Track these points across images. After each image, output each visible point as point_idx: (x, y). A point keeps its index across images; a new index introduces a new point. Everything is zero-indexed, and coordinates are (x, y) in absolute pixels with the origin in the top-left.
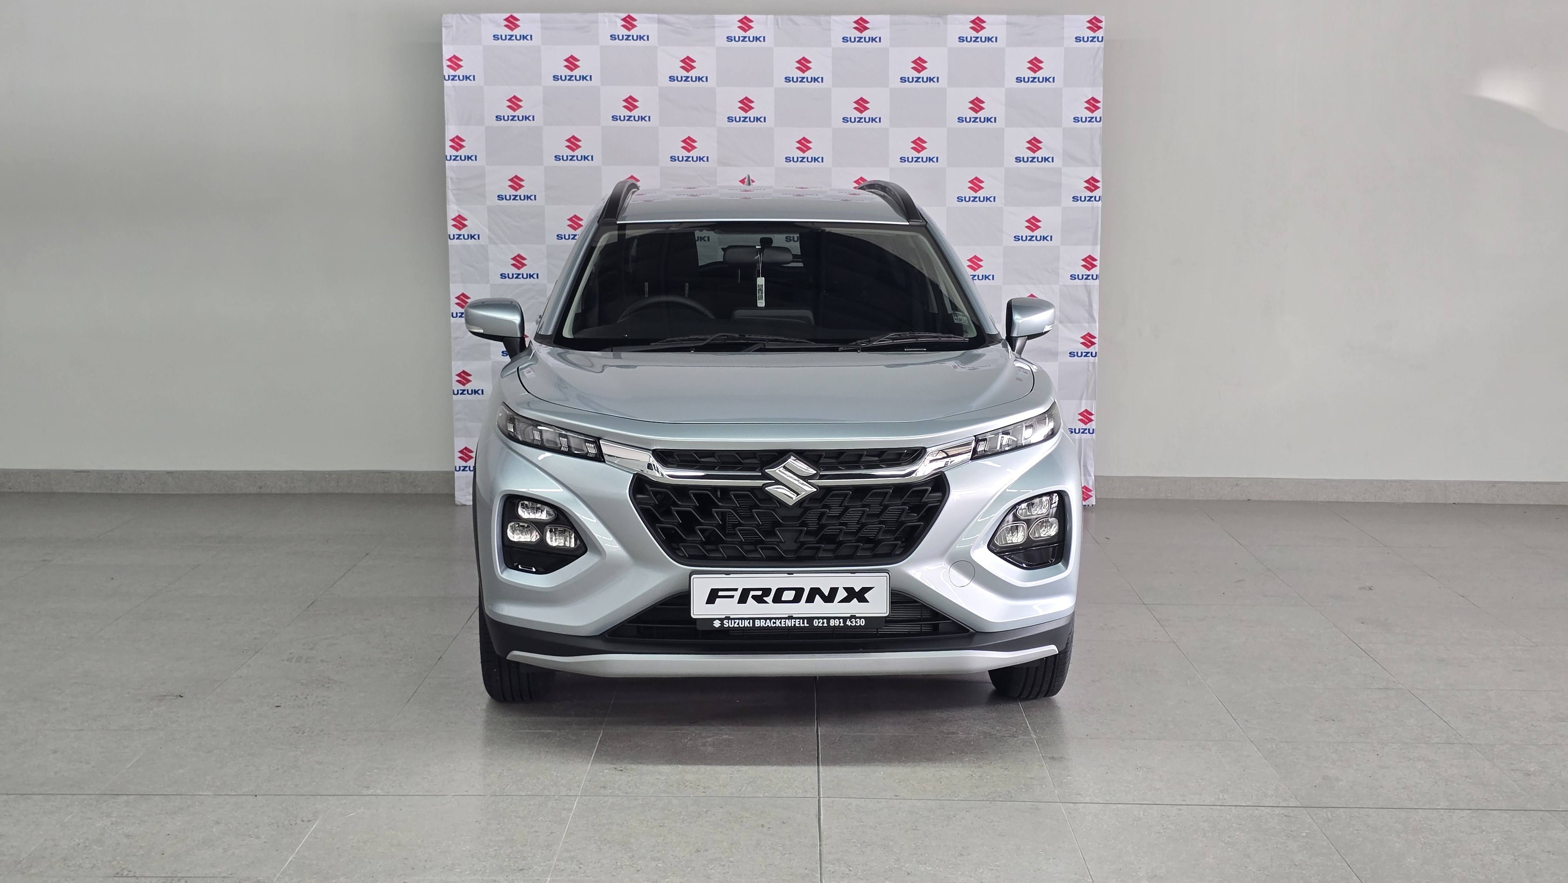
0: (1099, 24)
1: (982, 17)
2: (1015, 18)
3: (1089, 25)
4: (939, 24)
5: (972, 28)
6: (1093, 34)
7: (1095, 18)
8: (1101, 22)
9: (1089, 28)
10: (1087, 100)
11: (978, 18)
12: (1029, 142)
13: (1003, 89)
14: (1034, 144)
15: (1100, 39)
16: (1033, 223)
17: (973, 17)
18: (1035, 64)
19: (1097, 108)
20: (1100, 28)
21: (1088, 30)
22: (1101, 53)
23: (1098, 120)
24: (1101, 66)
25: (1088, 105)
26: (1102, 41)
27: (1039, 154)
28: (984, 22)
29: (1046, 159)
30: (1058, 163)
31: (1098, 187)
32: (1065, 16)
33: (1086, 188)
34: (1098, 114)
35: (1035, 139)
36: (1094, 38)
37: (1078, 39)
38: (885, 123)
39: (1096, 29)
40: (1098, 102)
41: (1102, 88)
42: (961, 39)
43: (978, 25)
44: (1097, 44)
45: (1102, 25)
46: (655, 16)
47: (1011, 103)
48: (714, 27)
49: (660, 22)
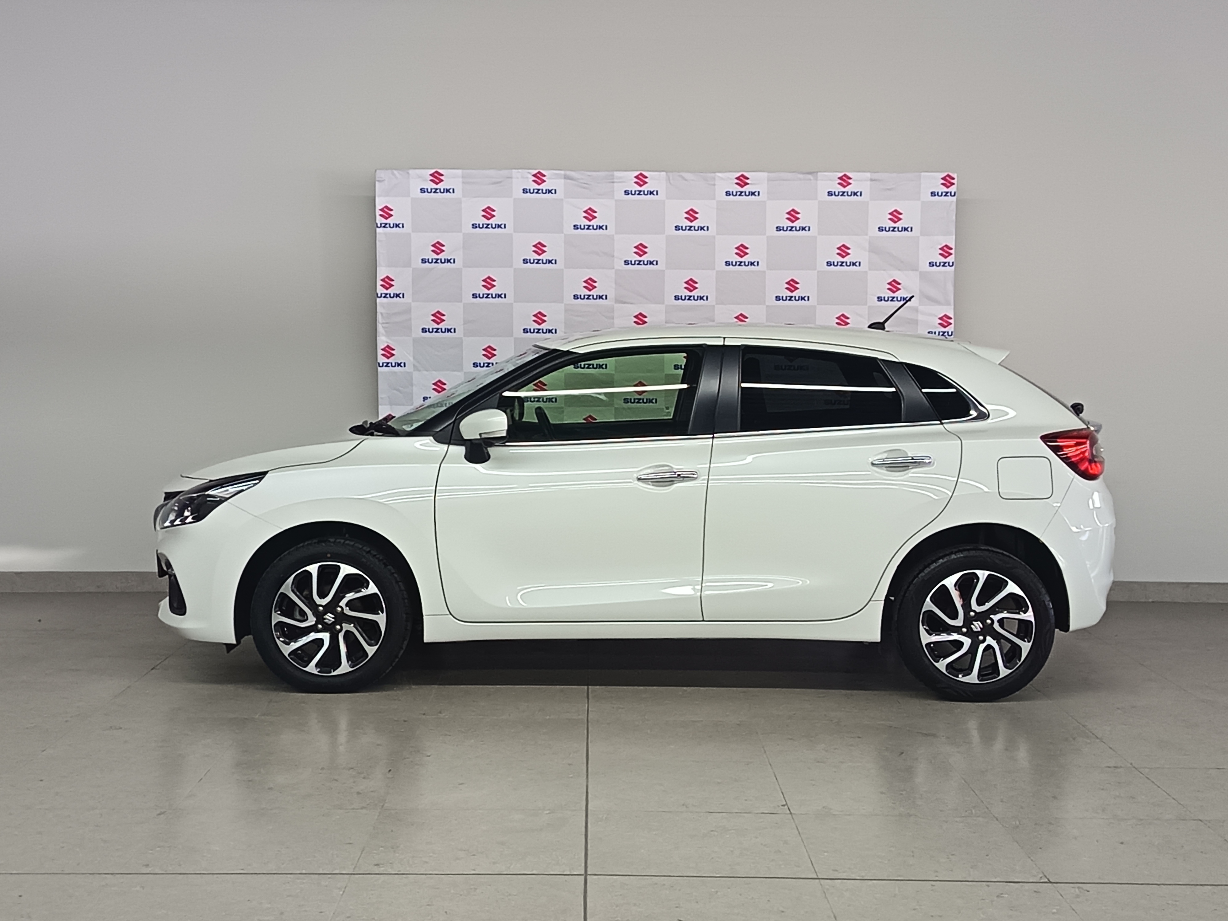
0: (952, 181)
1: (849, 174)
2: (876, 176)
3: (943, 181)
4: (810, 180)
5: (839, 184)
6: (946, 190)
7: (948, 176)
8: (953, 178)
9: (943, 184)
10: (940, 247)
11: (845, 175)
12: (890, 284)
13: (867, 237)
14: (894, 285)
15: (953, 194)
17: (841, 175)
18: (895, 216)
19: (950, 254)
21: (942, 186)
22: (953, 207)
23: (951, 264)
24: (954, 217)
25: (941, 252)
26: (954, 195)
27: (898, 294)
28: (850, 178)
31: (951, 324)
32: (923, 174)
33: (940, 324)
34: (951, 259)
35: (894, 281)
36: (947, 193)
37: (933, 194)
38: (762, 266)
39: (949, 185)
40: (951, 249)
41: (954, 237)
42: (830, 194)
43: (845, 180)
44: (950, 198)
45: (955, 181)
46: (562, 172)
47: (874, 249)
48: (613, 182)
49: (566, 177)
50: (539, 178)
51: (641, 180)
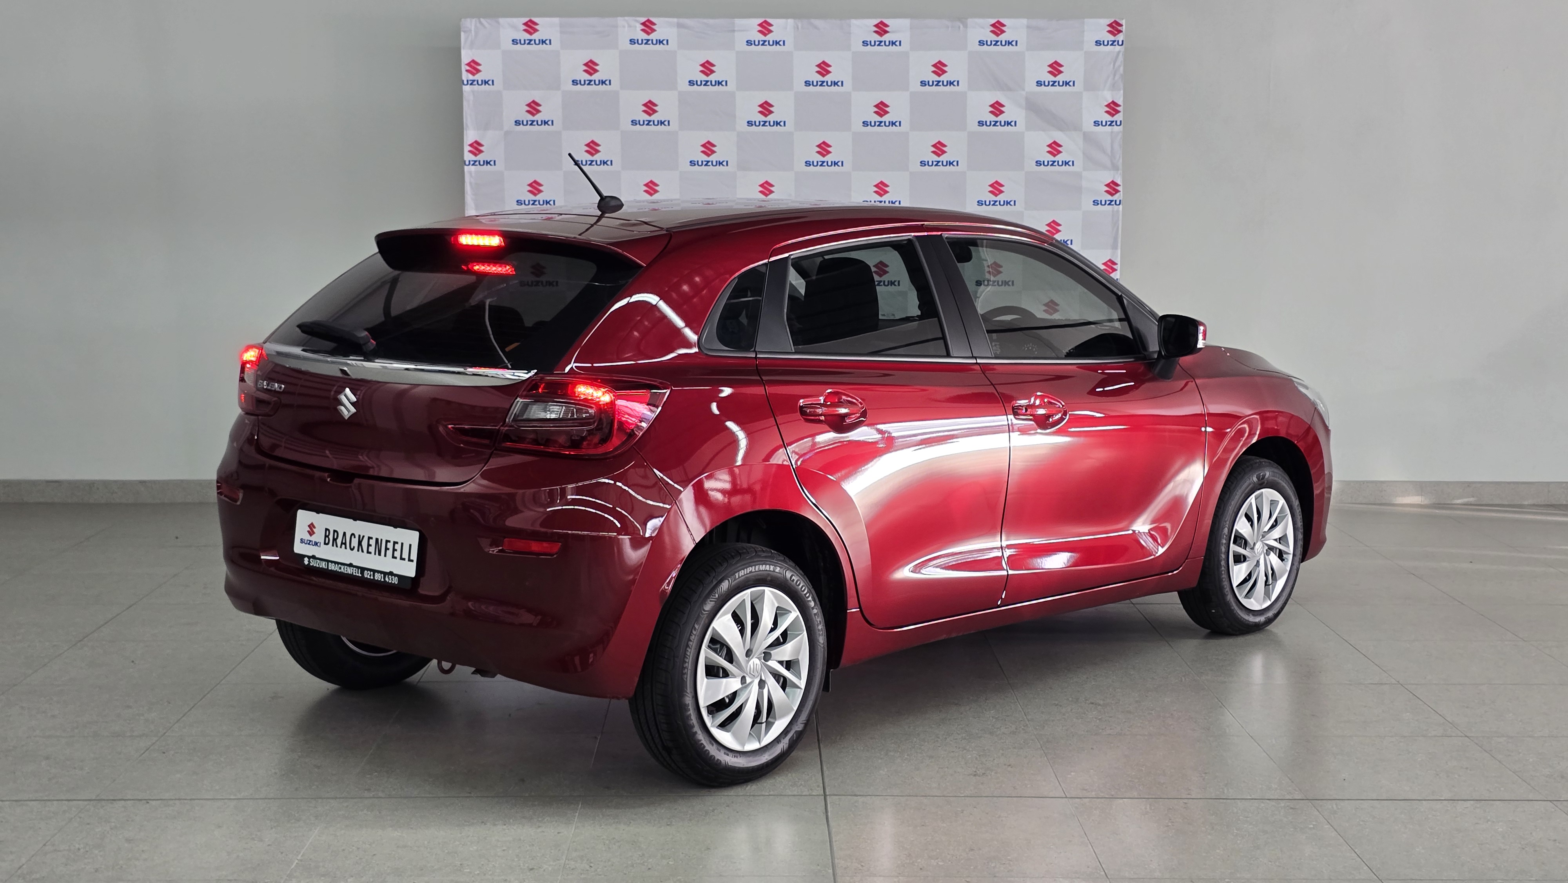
0: (1119, 28)
1: (1002, 21)
2: (1033, 22)
3: (1109, 29)
4: (959, 27)
5: (992, 32)
6: (1113, 38)
7: (1116, 22)
8: (1121, 25)
9: (1109, 32)
10: (1106, 104)
11: (998, 22)
12: (1050, 146)
13: (1024, 93)
14: (1055, 148)
15: (1120, 43)
16: (1053, 227)
17: (993, 21)
18: (1055, 68)
19: (1118, 112)
20: (1120, 31)
21: (1108, 34)
22: (1121, 57)
23: (1118, 123)
24: (1122, 69)
25: (1108, 109)
26: (1122, 44)
27: (1060, 158)
28: (1004, 25)
29: (1067, 163)
30: (1077, 168)
31: (1119, 191)
32: (1086, 20)
34: (1118, 117)
35: (1055, 143)
36: (1114, 41)
37: (1098, 43)
38: (905, 127)
39: (1116, 32)
40: (1118, 105)
41: (1122, 92)
42: (981, 43)
43: (998, 28)
44: (1117, 48)
45: (1123, 28)
46: (675, 20)
47: (1032, 106)
48: (734, 31)
49: (680, 26)
50: (648, 27)
51: (765, 28)
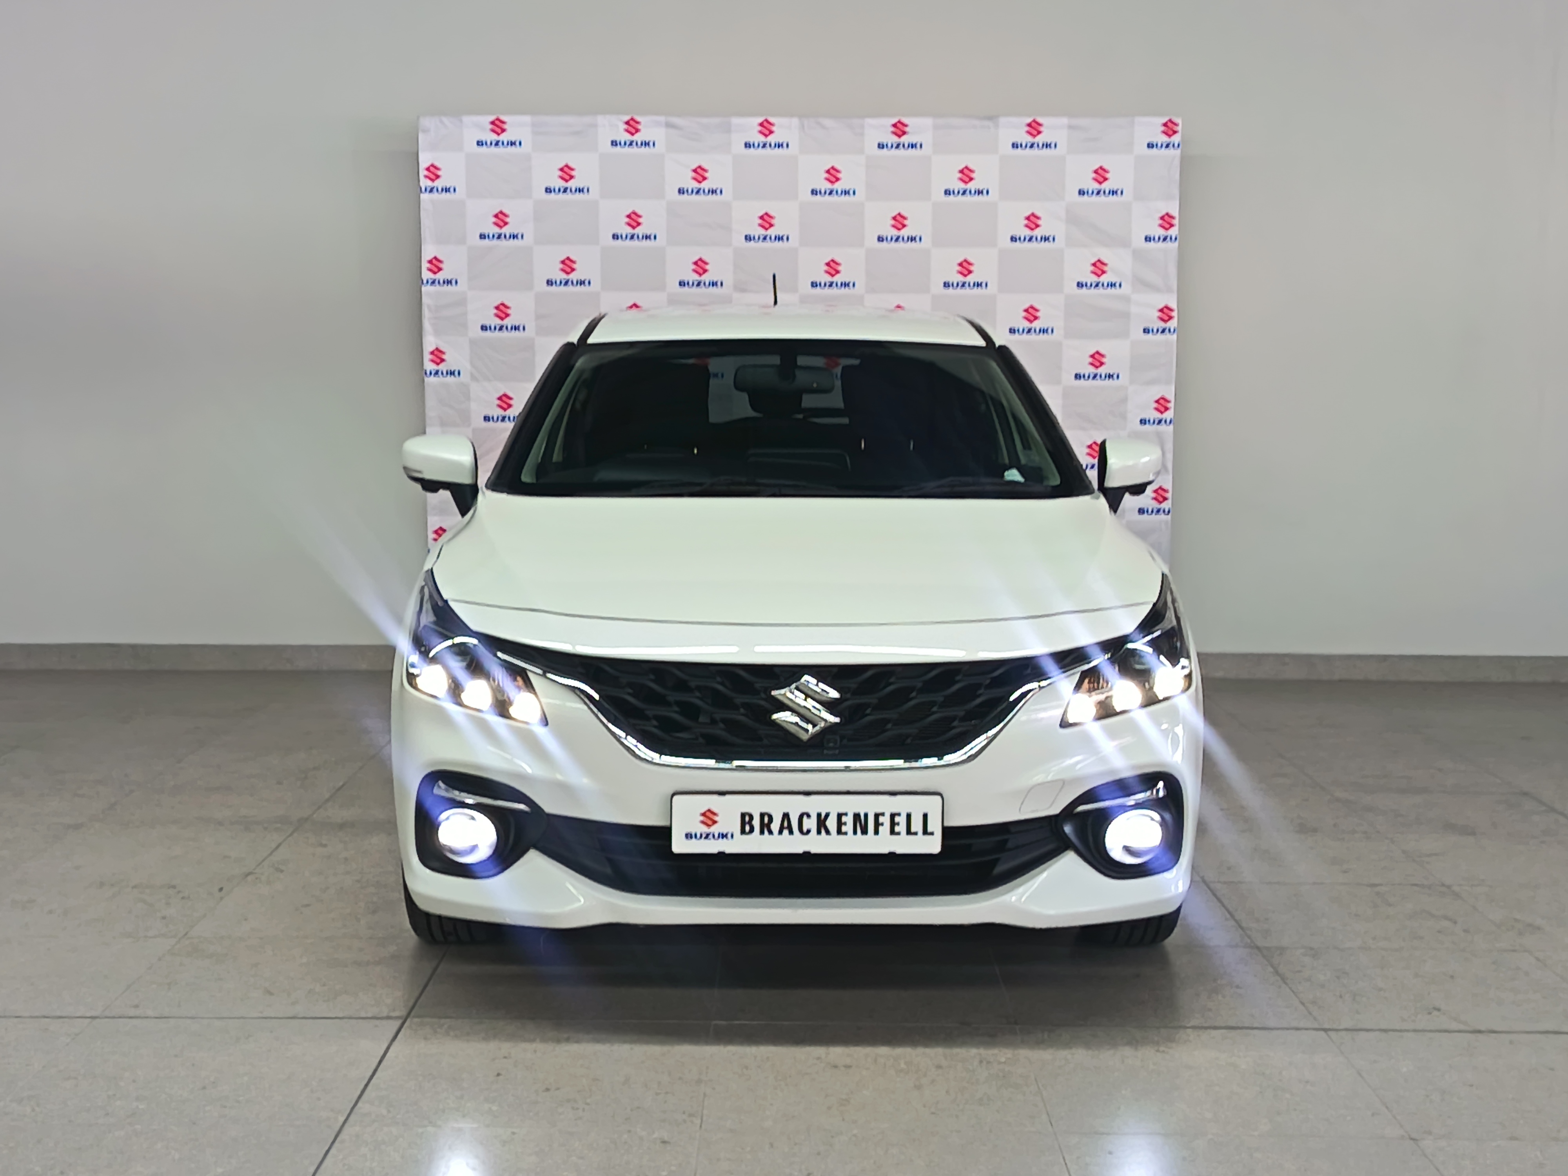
0: (1175, 128)
1: (1040, 120)
2: (1075, 122)
3: (1163, 129)
4: (989, 127)
5: (1029, 132)
6: (1168, 140)
7: (1170, 121)
8: (1176, 125)
9: (1163, 132)
10: (1159, 215)
11: (1035, 121)
12: (1093, 265)
13: (1064, 203)
14: (1099, 267)
15: (1176, 145)
16: (1097, 359)
17: (1029, 120)
18: (1101, 175)
19: (1172, 225)
20: (1175, 132)
21: (1162, 135)
22: (1177, 162)
23: (1173, 239)
24: (1177, 176)
25: (1161, 222)
26: (1178, 147)
27: (1105, 279)
28: (1040, 125)
29: (1113, 285)
30: (1126, 289)
31: (1173, 317)
32: (1136, 118)
33: (1159, 317)
34: (1173, 232)
35: (1099, 261)
36: (1169, 144)
37: (1150, 145)
38: (926, 243)
39: (1171, 133)
40: (1173, 218)
41: (1177, 202)
42: (1015, 146)
43: (1034, 128)
45: (1179, 128)
46: (662, 119)
47: (1072, 218)
48: (730, 131)
49: (669, 125)
51: (766, 128)
